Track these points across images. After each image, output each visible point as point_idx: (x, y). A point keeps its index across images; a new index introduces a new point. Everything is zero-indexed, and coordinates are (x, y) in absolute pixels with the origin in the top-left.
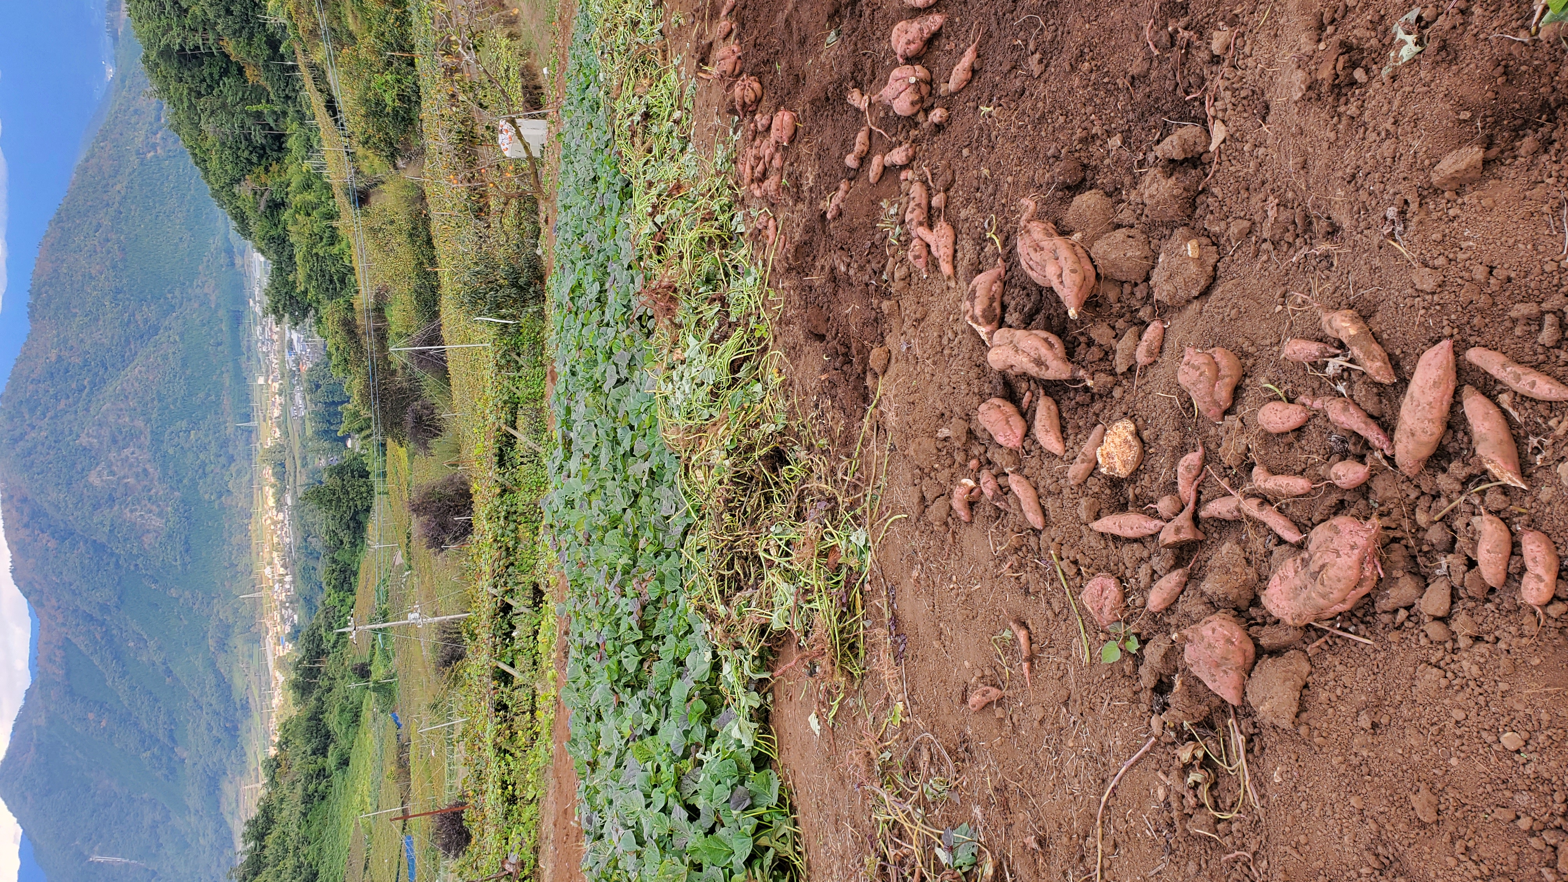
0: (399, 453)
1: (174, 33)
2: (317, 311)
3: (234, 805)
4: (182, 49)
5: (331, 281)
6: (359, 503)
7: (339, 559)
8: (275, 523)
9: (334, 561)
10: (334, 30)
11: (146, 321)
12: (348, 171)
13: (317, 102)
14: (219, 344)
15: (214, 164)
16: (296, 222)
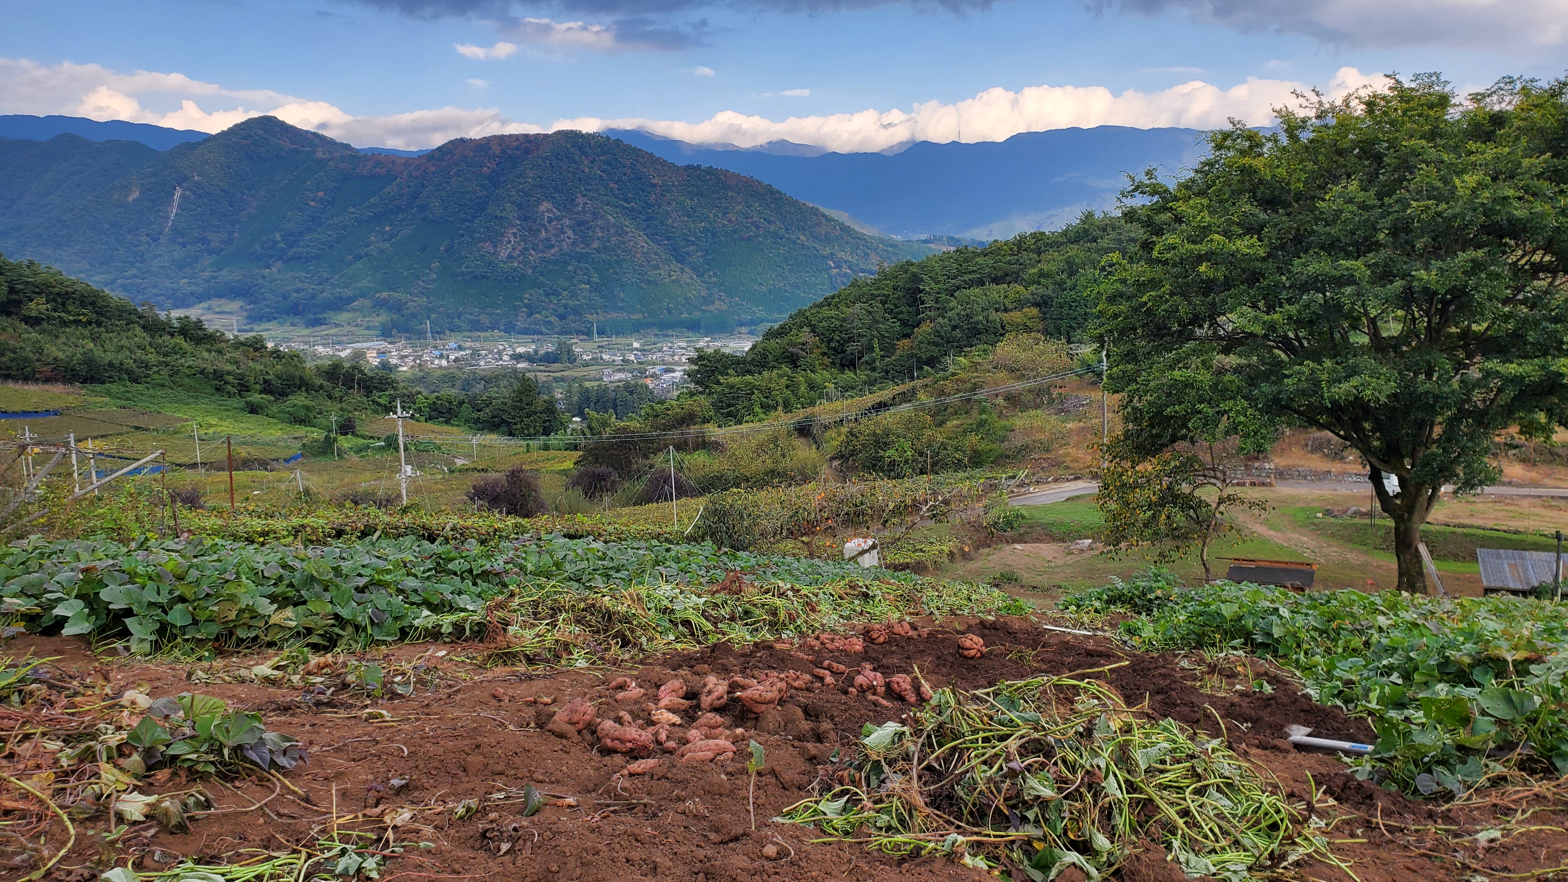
0: (569, 462)
1: (933, 285)
2: (701, 393)
3: (218, 310)
4: (921, 291)
5: (729, 406)
6: (518, 426)
7: (463, 408)
8: (500, 353)
9: (461, 403)
10: (946, 409)
11: (688, 254)
12: (826, 419)
13: (885, 394)
14: (669, 311)
15: (826, 312)
16: (780, 376)
